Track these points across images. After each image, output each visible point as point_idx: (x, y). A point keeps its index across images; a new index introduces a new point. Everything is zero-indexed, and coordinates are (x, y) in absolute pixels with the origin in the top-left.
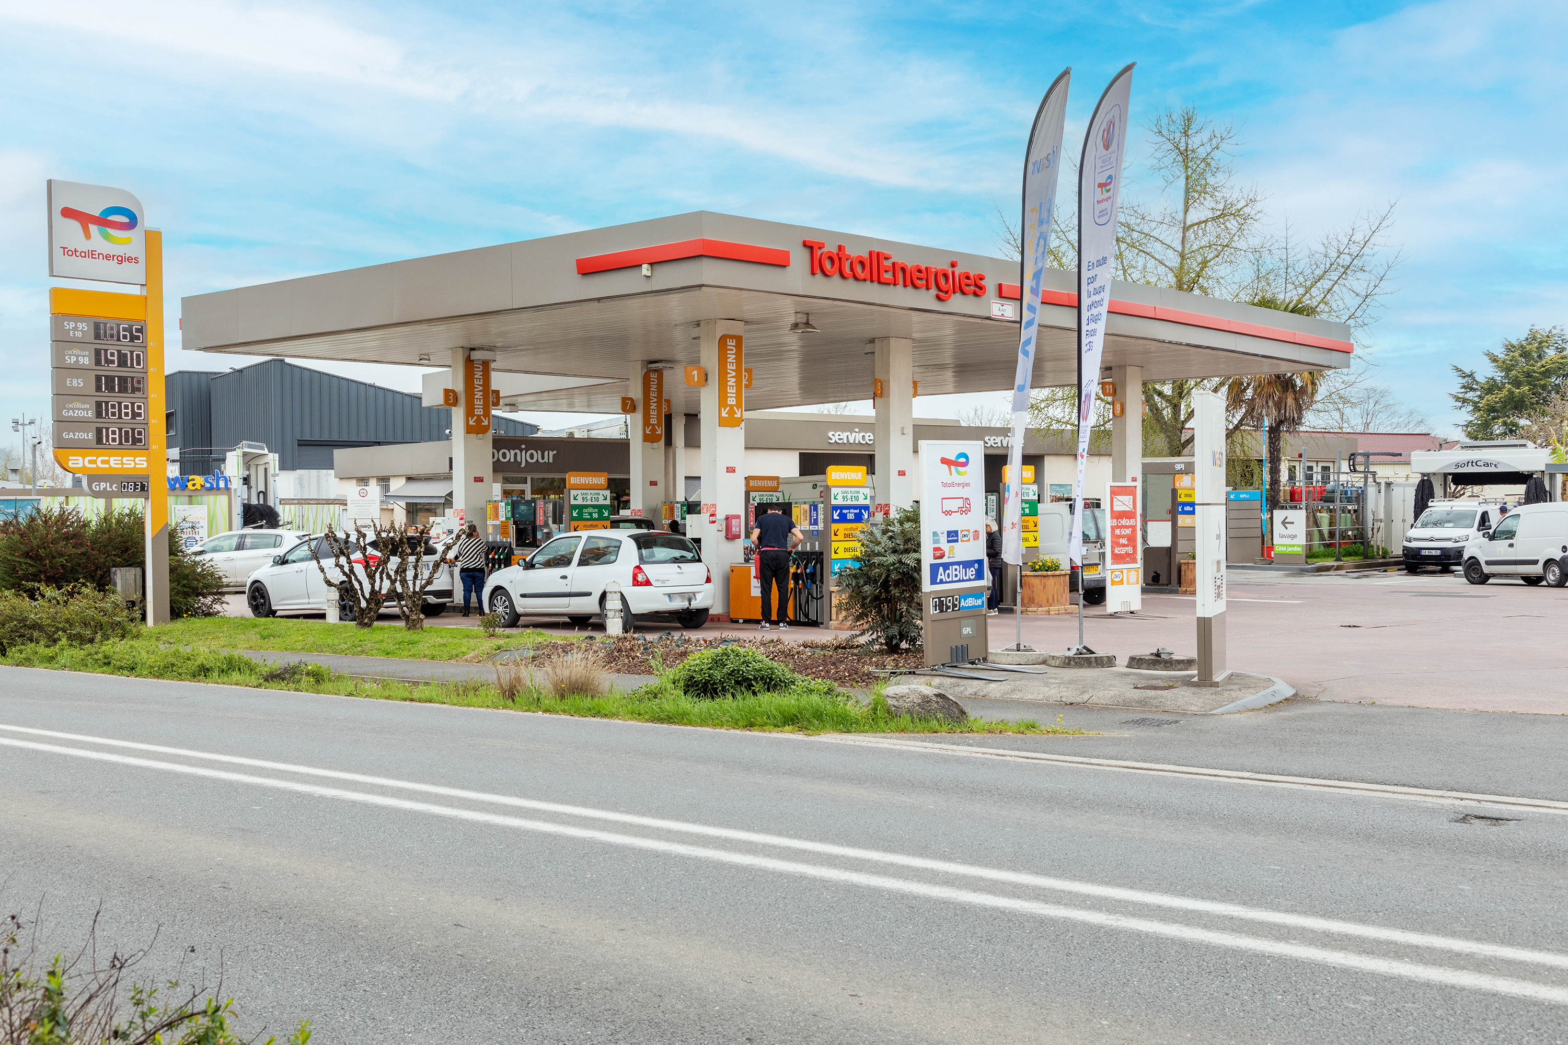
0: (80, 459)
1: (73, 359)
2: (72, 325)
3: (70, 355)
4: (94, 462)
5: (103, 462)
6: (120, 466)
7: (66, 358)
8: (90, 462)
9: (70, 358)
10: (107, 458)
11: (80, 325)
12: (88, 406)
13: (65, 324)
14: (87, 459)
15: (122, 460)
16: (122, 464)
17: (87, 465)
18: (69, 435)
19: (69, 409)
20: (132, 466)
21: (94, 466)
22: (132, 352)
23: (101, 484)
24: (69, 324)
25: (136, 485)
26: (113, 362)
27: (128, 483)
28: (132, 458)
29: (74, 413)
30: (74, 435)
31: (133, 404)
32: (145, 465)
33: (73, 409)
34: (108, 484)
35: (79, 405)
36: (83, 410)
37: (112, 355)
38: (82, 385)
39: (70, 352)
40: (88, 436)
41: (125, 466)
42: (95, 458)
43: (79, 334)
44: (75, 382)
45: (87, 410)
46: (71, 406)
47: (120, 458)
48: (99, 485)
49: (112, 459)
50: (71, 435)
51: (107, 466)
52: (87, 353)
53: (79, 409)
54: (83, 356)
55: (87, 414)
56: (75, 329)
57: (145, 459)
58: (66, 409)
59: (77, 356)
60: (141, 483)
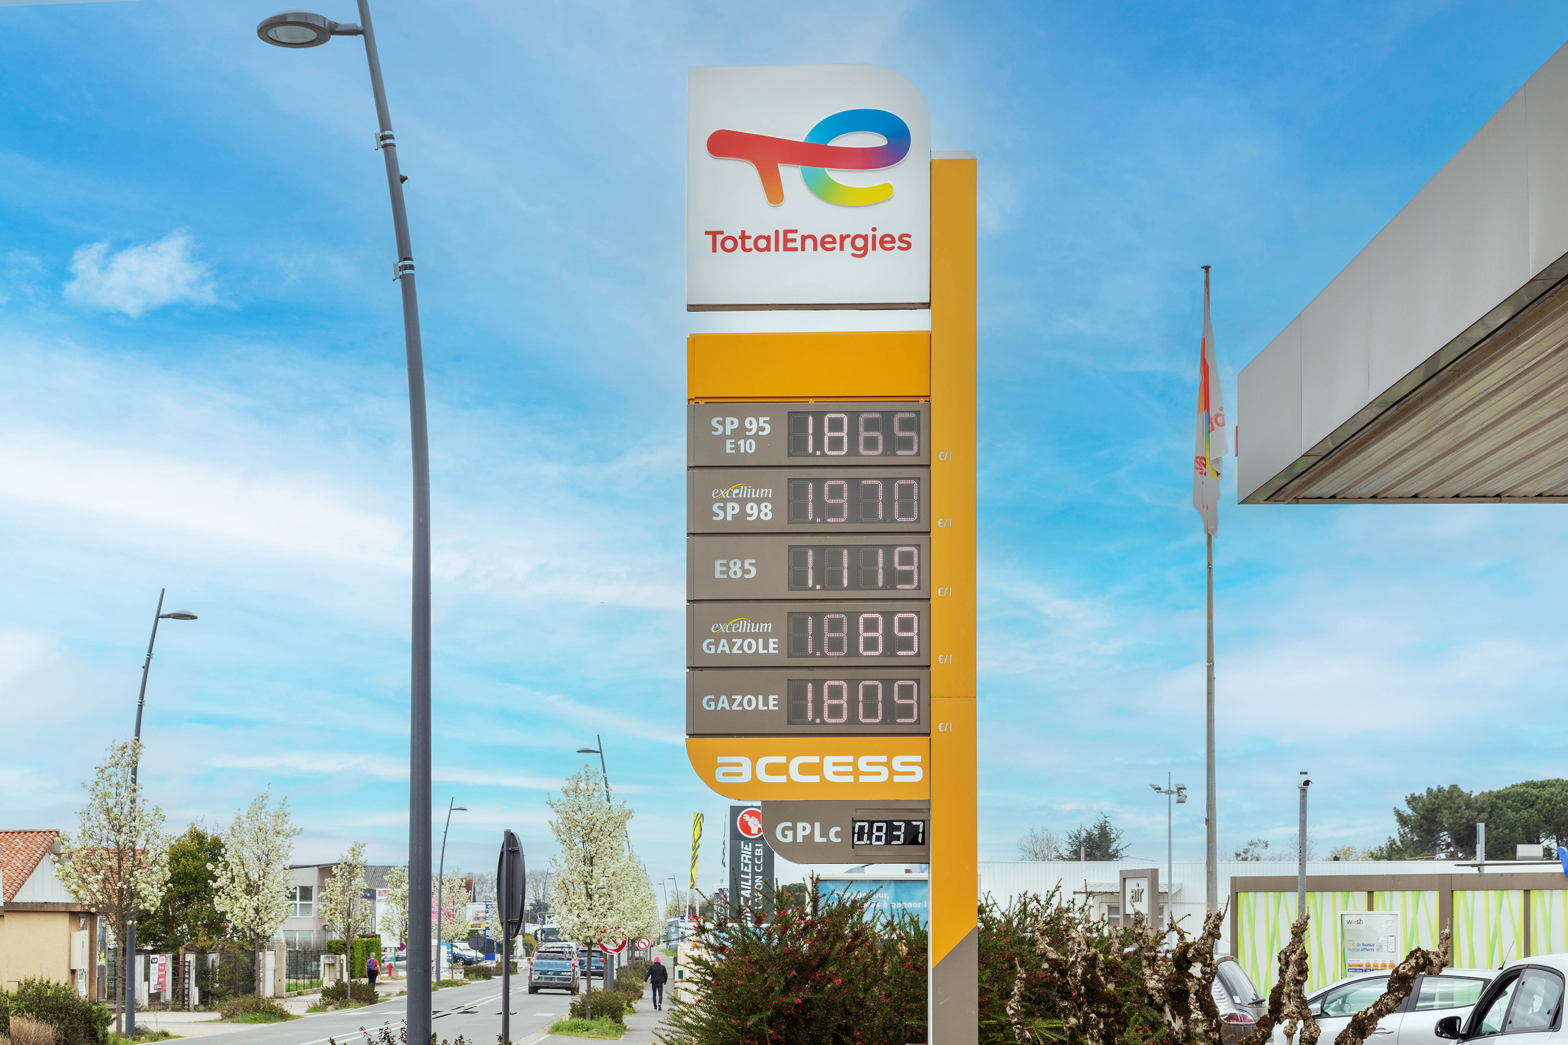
0: (746, 762)
1: (733, 509)
2: (732, 423)
3: (725, 501)
4: (782, 769)
5: (804, 769)
6: (850, 779)
7: (715, 508)
8: (771, 769)
9: (724, 509)
10: (815, 759)
11: (752, 424)
12: (767, 627)
13: (714, 422)
14: (762, 762)
15: (855, 764)
16: (857, 773)
17: (763, 777)
18: (716, 701)
19: (718, 638)
20: (884, 777)
21: (782, 779)
22: (888, 482)
23: (800, 825)
24: (723, 423)
25: (891, 827)
26: (836, 511)
27: (871, 823)
28: (884, 759)
29: (731, 645)
30: (731, 701)
31: (888, 617)
32: (919, 775)
33: (729, 637)
34: (817, 825)
35: (745, 626)
36: (756, 636)
37: (836, 492)
38: (753, 573)
39: (724, 493)
40: (766, 703)
41: (863, 779)
42: (782, 759)
43: (748, 447)
44: (736, 570)
45: (766, 637)
46: (724, 628)
47: (850, 759)
48: (794, 829)
49: (829, 760)
50: (723, 703)
51: (815, 779)
52: (768, 492)
53: (744, 636)
54: (758, 501)
55: (766, 646)
56: (740, 433)
57: (918, 759)
58: (712, 635)
59: (743, 502)
60: (908, 823)
